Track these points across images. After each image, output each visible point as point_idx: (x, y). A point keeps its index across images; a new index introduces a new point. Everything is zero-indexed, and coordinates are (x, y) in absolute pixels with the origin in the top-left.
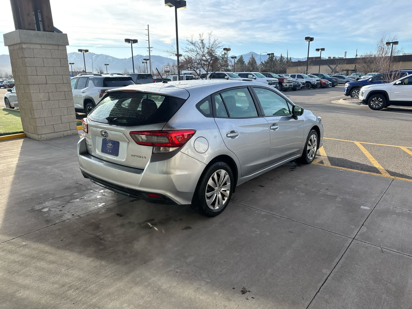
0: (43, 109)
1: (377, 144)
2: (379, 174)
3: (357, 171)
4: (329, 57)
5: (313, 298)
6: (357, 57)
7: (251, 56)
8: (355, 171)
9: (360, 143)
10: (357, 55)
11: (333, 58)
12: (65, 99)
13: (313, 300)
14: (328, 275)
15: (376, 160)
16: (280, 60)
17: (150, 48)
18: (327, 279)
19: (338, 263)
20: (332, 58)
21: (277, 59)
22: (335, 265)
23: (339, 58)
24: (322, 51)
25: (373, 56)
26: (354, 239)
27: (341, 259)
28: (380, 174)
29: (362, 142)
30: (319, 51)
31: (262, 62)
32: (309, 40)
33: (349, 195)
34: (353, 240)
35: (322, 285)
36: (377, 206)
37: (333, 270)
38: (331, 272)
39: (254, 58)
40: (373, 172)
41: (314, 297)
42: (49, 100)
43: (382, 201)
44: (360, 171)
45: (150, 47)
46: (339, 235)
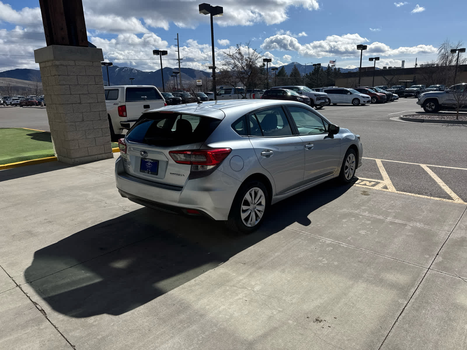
0: (76, 130)
1: (446, 167)
2: (451, 201)
3: (426, 197)
4: (384, 67)
5: (391, 327)
6: (417, 67)
7: (294, 67)
8: (423, 196)
9: (427, 166)
10: (416, 64)
11: (389, 68)
12: (99, 119)
13: (391, 329)
14: (405, 305)
15: (446, 185)
16: (328, 72)
17: (180, 60)
18: (404, 309)
19: (415, 293)
20: (387, 68)
21: (324, 70)
22: (412, 295)
23: (395, 68)
24: (376, 61)
25: (436, 65)
26: (429, 268)
27: (417, 289)
28: (453, 201)
29: (429, 165)
30: (373, 60)
31: (306, 74)
32: (362, 49)
33: (420, 223)
34: (428, 270)
35: (400, 315)
36: (452, 235)
37: (409, 301)
38: (408, 302)
39: (297, 69)
40: (444, 198)
41: (393, 326)
42: (83, 120)
43: (457, 230)
44: (429, 197)
45: (180, 58)
46: (413, 265)
